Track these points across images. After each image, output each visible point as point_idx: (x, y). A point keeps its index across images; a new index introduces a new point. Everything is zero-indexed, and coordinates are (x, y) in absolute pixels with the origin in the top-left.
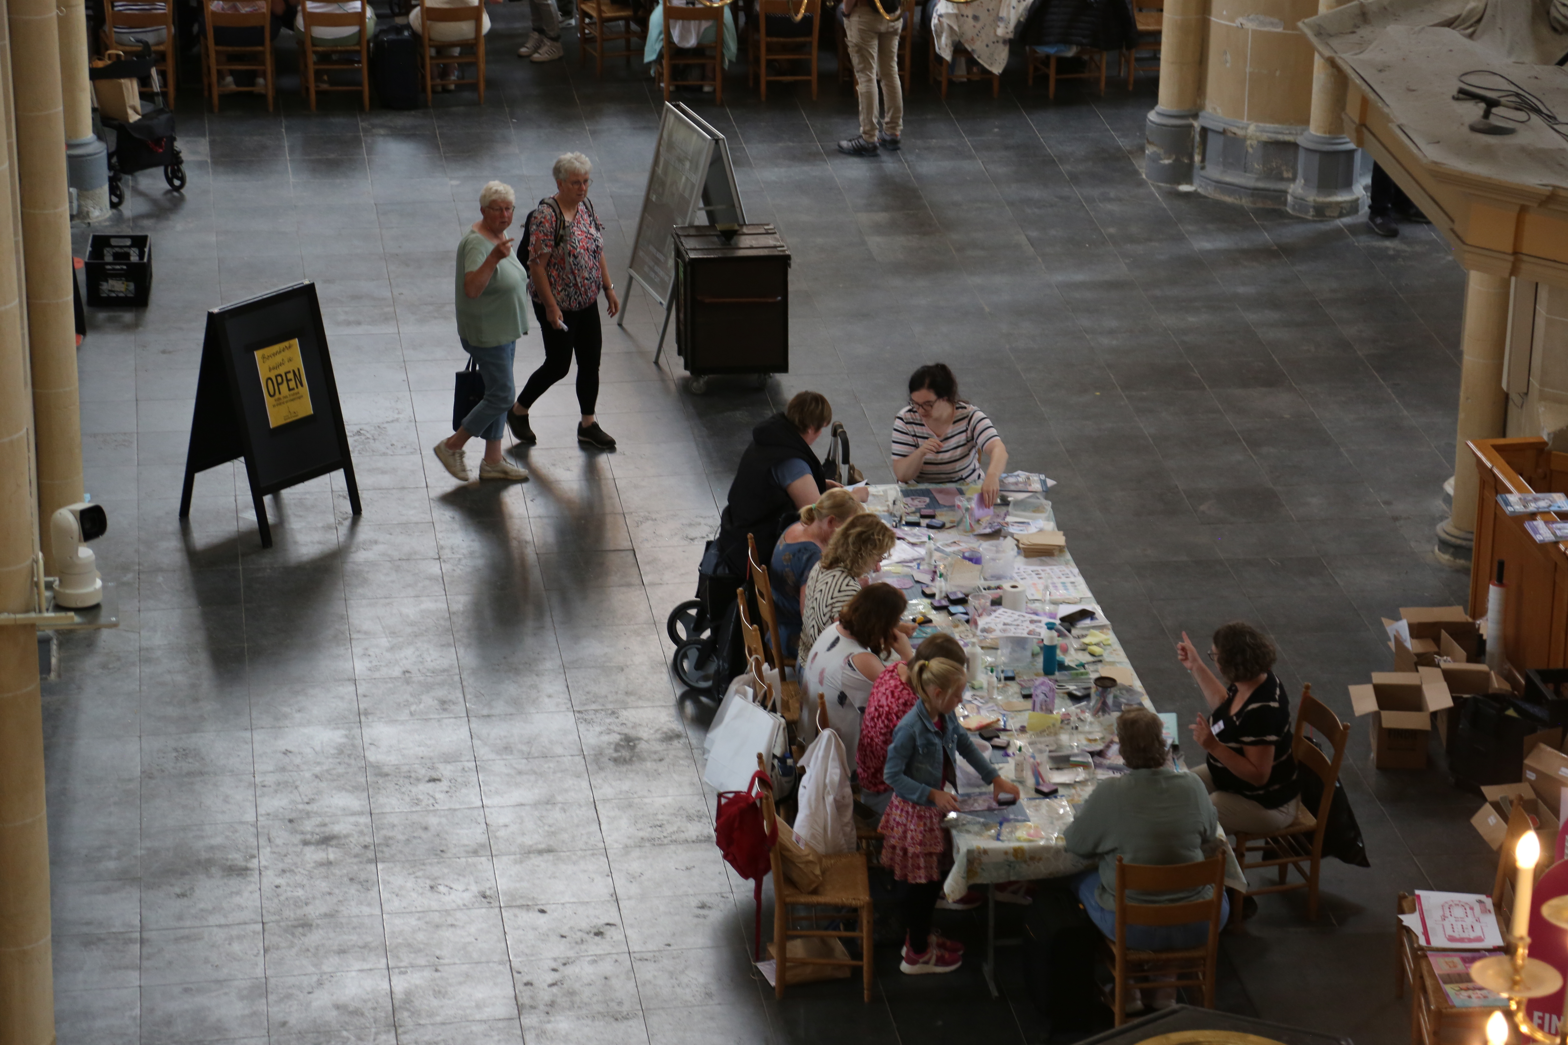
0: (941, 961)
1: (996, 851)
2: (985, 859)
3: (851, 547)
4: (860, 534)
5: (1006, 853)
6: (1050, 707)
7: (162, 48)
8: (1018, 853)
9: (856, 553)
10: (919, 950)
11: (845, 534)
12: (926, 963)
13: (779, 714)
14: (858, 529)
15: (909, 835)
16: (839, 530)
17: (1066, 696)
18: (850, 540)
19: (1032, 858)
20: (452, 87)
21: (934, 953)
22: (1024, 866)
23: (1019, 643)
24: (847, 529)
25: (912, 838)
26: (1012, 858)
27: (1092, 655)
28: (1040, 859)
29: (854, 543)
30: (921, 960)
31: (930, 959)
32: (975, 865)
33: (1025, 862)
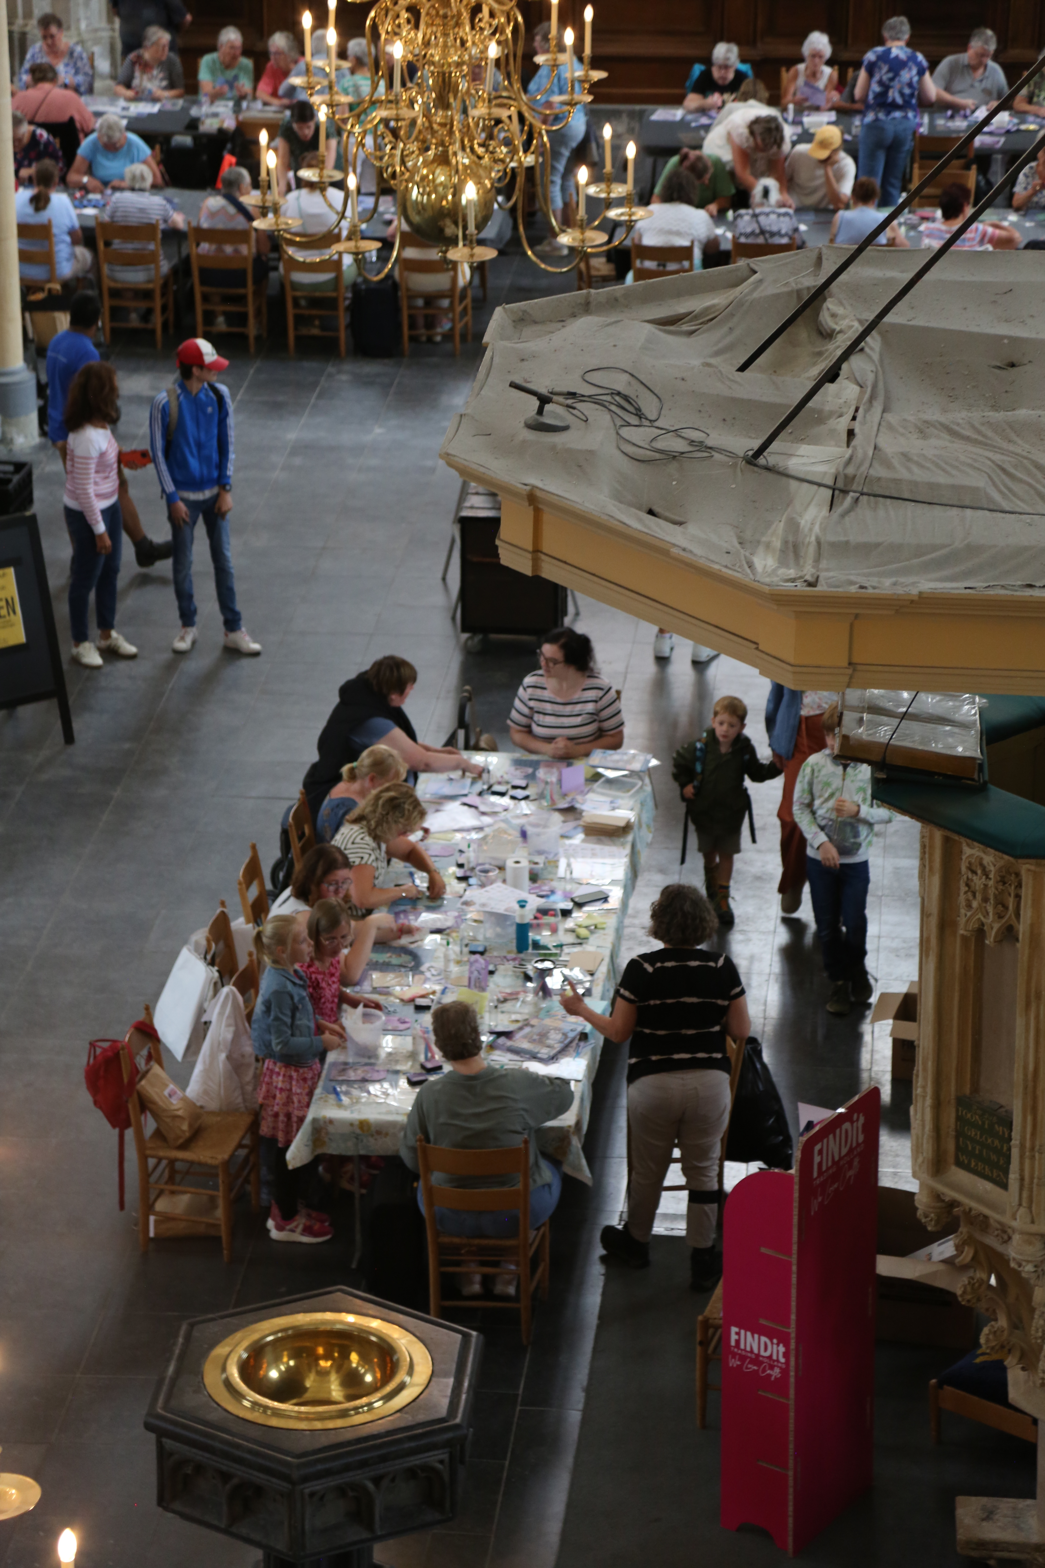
0: (307, 1231)
1: (343, 1122)
2: (331, 1129)
3: (379, 809)
4: (392, 799)
5: (352, 1125)
6: (483, 984)
7: (151, 286)
8: (364, 1125)
9: (383, 816)
10: (287, 1217)
11: (378, 797)
12: (293, 1231)
13: (216, 968)
14: (392, 794)
15: (295, 1099)
16: (374, 792)
17: (522, 975)
18: (381, 802)
19: (379, 1133)
20: (438, 338)
21: (300, 1221)
22: (372, 1140)
23: (501, 919)
24: (382, 792)
25: (299, 1102)
26: (358, 1131)
27: (578, 937)
28: (387, 1134)
29: (383, 805)
30: (288, 1227)
31: (296, 1227)
32: (323, 1134)
33: (372, 1136)
